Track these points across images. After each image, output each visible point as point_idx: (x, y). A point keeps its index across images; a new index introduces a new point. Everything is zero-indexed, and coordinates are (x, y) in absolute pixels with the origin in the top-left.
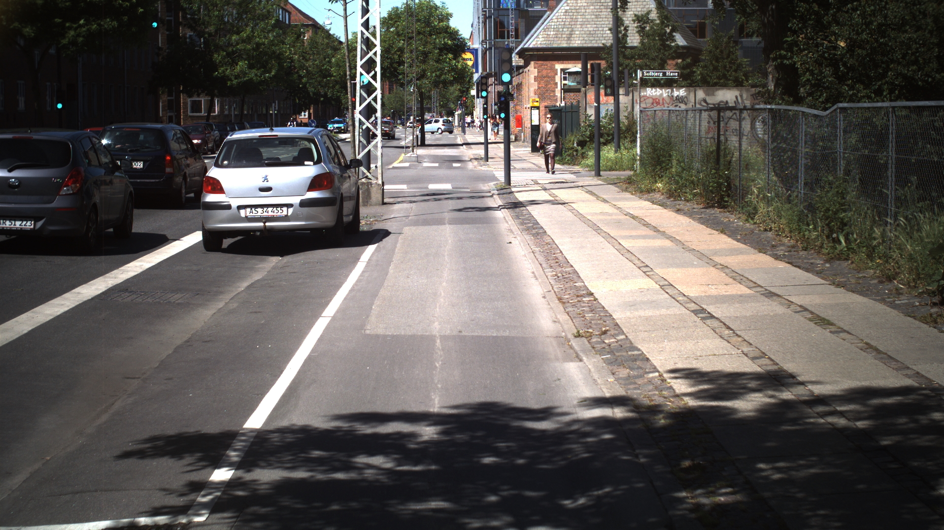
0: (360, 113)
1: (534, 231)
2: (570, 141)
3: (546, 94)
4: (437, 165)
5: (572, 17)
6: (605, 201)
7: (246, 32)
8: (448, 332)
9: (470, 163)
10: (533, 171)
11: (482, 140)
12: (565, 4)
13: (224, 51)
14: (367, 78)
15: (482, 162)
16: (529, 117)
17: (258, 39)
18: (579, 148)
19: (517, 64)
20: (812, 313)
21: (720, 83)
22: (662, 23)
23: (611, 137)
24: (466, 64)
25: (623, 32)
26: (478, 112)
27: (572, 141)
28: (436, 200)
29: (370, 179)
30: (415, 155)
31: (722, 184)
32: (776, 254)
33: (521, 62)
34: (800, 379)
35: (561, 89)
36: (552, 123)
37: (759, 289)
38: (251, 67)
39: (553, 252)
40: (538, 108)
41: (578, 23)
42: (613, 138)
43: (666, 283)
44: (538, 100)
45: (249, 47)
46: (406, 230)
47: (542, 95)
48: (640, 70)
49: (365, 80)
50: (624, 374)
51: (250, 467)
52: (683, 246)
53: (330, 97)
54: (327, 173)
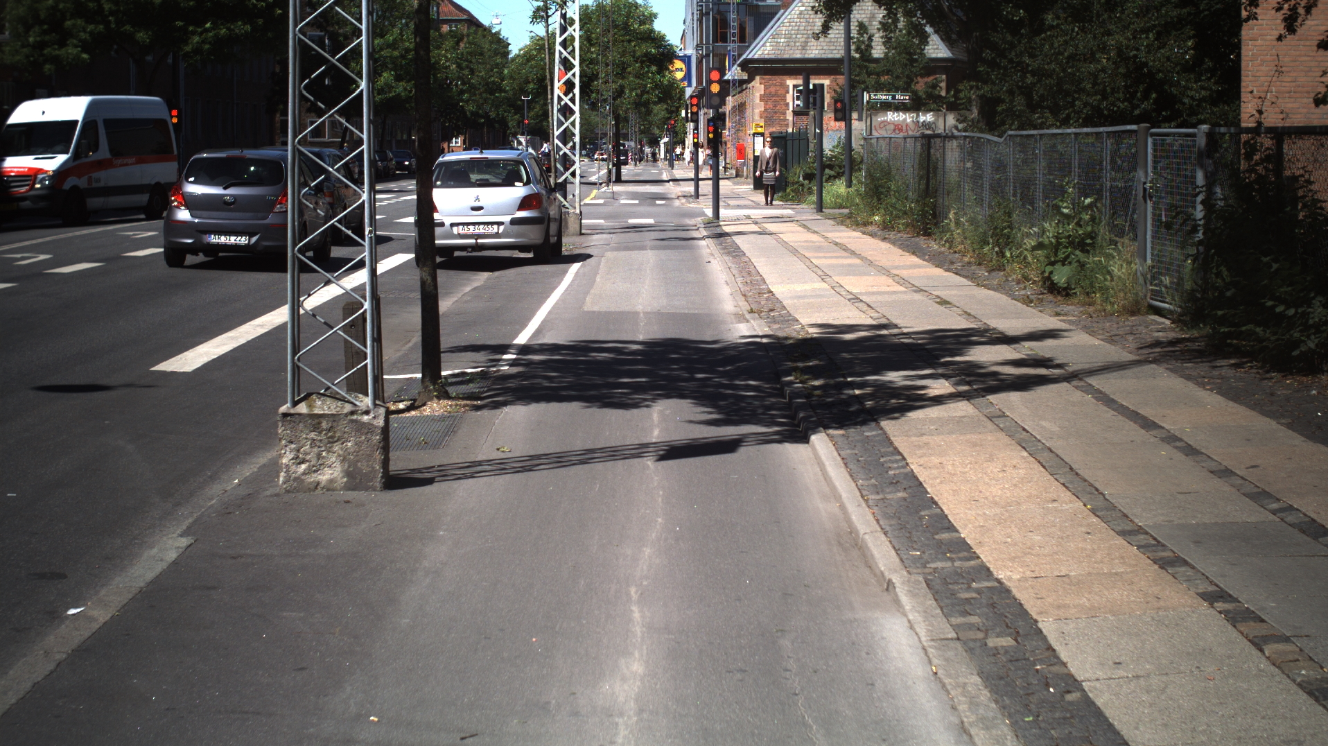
0: (558, 137)
1: (734, 254)
2: (795, 175)
3: (774, 118)
4: (637, 202)
5: (808, 20)
6: (815, 232)
7: (392, 35)
8: (649, 310)
9: (677, 201)
10: (749, 208)
11: (692, 175)
12: (800, 4)
14: (565, 100)
15: (691, 200)
17: (407, 44)
18: (806, 182)
19: (740, 78)
22: (909, 33)
23: (843, 169)
24: (674, 78)
25: (867, 43)
26: (690, 140)
27: (797, 174)
28: (637, 232)
29: (568, 208)
30: (610, 191)
31: (927, 212)
33: (745, 76)
34: (899, 326)
35: (794, 111)
37: (913, 288)
38: (398, 78)
39: (748, 267)
40: (762, 134)
42: (844, 171)
43: (838, 285)
44: (762, 124)
45: (396, 53)
46: (609, 254)
47: (769, 118)
48: (868, 92)
49: (563, 103)
50: (777, 326)
51: (525, 355)
52: (871, 263)
53: (494, 119)
54: (536, 194)
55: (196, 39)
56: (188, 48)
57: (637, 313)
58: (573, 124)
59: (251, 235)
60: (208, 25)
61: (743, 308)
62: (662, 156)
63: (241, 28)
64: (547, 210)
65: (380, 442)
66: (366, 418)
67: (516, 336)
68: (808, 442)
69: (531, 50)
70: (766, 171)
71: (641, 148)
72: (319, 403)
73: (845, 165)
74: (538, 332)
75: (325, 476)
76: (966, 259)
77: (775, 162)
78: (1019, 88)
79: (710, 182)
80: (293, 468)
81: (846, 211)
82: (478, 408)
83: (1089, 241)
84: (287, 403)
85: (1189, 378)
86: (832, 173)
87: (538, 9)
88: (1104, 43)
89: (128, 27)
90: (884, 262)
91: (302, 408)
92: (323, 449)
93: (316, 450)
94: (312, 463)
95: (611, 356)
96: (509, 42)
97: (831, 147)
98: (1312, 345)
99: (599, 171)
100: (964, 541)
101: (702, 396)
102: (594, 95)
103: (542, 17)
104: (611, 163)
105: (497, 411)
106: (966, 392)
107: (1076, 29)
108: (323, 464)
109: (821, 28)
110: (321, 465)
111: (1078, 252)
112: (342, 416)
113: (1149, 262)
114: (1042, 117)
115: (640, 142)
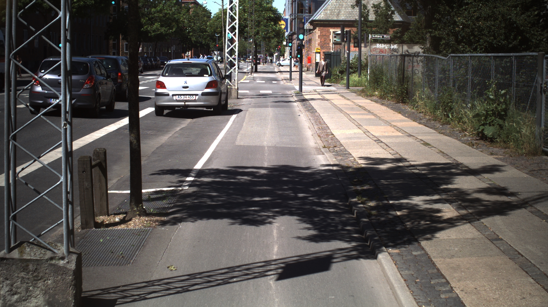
0: (227, 53)
1: (311, 111)
2: (335, 71)
3: (325, 45)
4: (264, 82)
5: (340, 3)
6: (348, 99)
7: (159, 7)
8: (270, 145)
9: (282, 81)
10: (315, 86)
11: (289, 70)
13: (147, 17)
14: (231, 35)
15: (288, 81)
16: (315, 58)
17: (166, 11)
18: (340, 74)
20: (424, 142)
21: (420, 42)
23: (357, 69)
24: (281, 28)
25: (366, 13)
26: (287, 54)
27: (336, 71)
28: (264, 97)
29: (231, 86)
30: (252, 77)
31: (403, 91)
32: (420, 122)
33: (312, 28)
34: (408, 160)
35: (333, 43)
36: (324, 61)
37: (406, 134)
38: (162, 26)
39: (319, 119)
40: (319, 53)
41: (344, 7)
42: (358, 70)
43: (367, 131)
44: (319, 48)
45: (161, 15)
46: (250, 109)
47: (322, 46)
48: (371, 34)
50: (340, 158)
51: (199, 177)
52: (380, 118)
53: (204, 44)
54: (215, 80)
57: (263, 147)
58: (235, 46)
62: (275, 61)
64: (220, 88)
65: (72, 281)
66: (62, 263)
67: (196, 162)
68: (376, 258)
69: (219, 14)
72: (28, 250)
74: (209, 160)
76: (428, 117)
78: (452, 33)
79: (298, 73)
80: (9, 298)
81: (361, 88)
82: (163, 223)
83: (504, 113)
84: (4, 249)
86: (353, 71)
90: (386, 117)
92: (30, 285)
93: (25, 285)
94: (22, 295)
96: (211, 12)
97: (353, 59)
99: (247, 67)
102: (246, 34)
104: (253, 64)
106: (466, 215)
107: (481, 5)
108: (30, 296)
110: (29, 296)
111: (497, 119)
112: (44, 261)
113: (543, 127)
114: (463, 47)
115: (266, 55)
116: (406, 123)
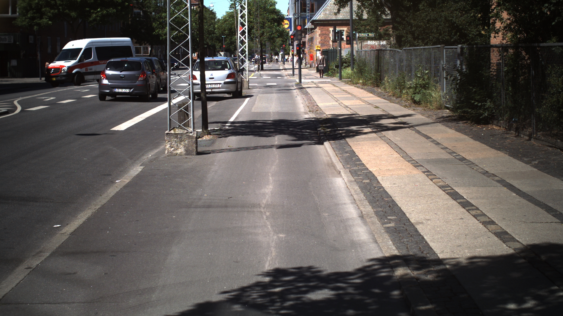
0: (239, 52)
1: (306, 94)
3: (325, 43)
4: (270, 77)
6: (337, 87)
8: (274, 111)
9: (286, 77)
10: (313, 79)
11: (291, 67)
15: (291, 76)
18: (336, 69)
19: (311, 27)
20: (376, 106)
25: (361, 13)
27: (333, 66)
28: (270, 87)
29: (244, 79)
30: (259, 74)
31: (378, 78)
34: (359, 114)
37: (368, 103)
39: (310, 98)
42: (351, 64)
43: (341, 103)
44: (319, 46)
46: (260, 95)
47: (322, 44)
48: (358, 33)
49: (241, 39)
50: (318, 115)
51: (233, 124)
52: (355, 96)
53: (210, 45)
54: (233, 73)
55: (94, 15)
56: (91, 19)
57: (270, 113)
58: (245, 47)
59: (130, 89)
60: (99, 10)
61: (307, 110)
62: (280, 60)
63: (112, 10)
64: (237, 79)
65: (195, 141)
66: (191, 134)
67: (230, 119)
68: (323, 144)
69: (226, 17)
70: (320, 64)
71: (271, 57)
72: (177, 130)
73: (351, 61)
74: (236, 118)
75: (179, 151)
76: (390, 94)
77: (323, 61)
78: (410, 32)
79: (298, 70)
80: (170, 149)
81: (350, 79)
82: (220, 137)
83: (427, 86)
84: (167, 130)
85: (448, 126)
86: (346, 65)
87: (232, 4)
88: (441, 15)
89: (67, 11)
90: (360, 96)
91: (172, 132)
92: (178, 143)
94: (175, 148)
95: (262, 124)
96: (217, 14)
97: (345, 55)
98: (486, 115)
99: (254, 66)
100: (363, 164)
101: (291, 134)
102: (253, 35)
103: (233, 7)
104: (259, 63)
105: (227, 138)
106: (375, 131)
107: (430, 10)
108: (178, 148)
109: (337, 10)
111: (423, 90)
112: (184, 134)
113: (445, 92)
114: (418, 42)
115: (271, 54)
116: (372, 99)
